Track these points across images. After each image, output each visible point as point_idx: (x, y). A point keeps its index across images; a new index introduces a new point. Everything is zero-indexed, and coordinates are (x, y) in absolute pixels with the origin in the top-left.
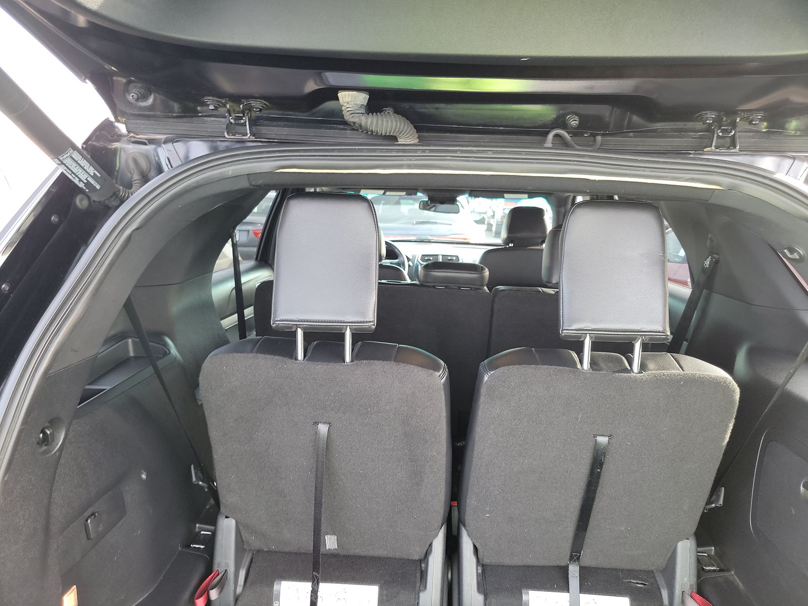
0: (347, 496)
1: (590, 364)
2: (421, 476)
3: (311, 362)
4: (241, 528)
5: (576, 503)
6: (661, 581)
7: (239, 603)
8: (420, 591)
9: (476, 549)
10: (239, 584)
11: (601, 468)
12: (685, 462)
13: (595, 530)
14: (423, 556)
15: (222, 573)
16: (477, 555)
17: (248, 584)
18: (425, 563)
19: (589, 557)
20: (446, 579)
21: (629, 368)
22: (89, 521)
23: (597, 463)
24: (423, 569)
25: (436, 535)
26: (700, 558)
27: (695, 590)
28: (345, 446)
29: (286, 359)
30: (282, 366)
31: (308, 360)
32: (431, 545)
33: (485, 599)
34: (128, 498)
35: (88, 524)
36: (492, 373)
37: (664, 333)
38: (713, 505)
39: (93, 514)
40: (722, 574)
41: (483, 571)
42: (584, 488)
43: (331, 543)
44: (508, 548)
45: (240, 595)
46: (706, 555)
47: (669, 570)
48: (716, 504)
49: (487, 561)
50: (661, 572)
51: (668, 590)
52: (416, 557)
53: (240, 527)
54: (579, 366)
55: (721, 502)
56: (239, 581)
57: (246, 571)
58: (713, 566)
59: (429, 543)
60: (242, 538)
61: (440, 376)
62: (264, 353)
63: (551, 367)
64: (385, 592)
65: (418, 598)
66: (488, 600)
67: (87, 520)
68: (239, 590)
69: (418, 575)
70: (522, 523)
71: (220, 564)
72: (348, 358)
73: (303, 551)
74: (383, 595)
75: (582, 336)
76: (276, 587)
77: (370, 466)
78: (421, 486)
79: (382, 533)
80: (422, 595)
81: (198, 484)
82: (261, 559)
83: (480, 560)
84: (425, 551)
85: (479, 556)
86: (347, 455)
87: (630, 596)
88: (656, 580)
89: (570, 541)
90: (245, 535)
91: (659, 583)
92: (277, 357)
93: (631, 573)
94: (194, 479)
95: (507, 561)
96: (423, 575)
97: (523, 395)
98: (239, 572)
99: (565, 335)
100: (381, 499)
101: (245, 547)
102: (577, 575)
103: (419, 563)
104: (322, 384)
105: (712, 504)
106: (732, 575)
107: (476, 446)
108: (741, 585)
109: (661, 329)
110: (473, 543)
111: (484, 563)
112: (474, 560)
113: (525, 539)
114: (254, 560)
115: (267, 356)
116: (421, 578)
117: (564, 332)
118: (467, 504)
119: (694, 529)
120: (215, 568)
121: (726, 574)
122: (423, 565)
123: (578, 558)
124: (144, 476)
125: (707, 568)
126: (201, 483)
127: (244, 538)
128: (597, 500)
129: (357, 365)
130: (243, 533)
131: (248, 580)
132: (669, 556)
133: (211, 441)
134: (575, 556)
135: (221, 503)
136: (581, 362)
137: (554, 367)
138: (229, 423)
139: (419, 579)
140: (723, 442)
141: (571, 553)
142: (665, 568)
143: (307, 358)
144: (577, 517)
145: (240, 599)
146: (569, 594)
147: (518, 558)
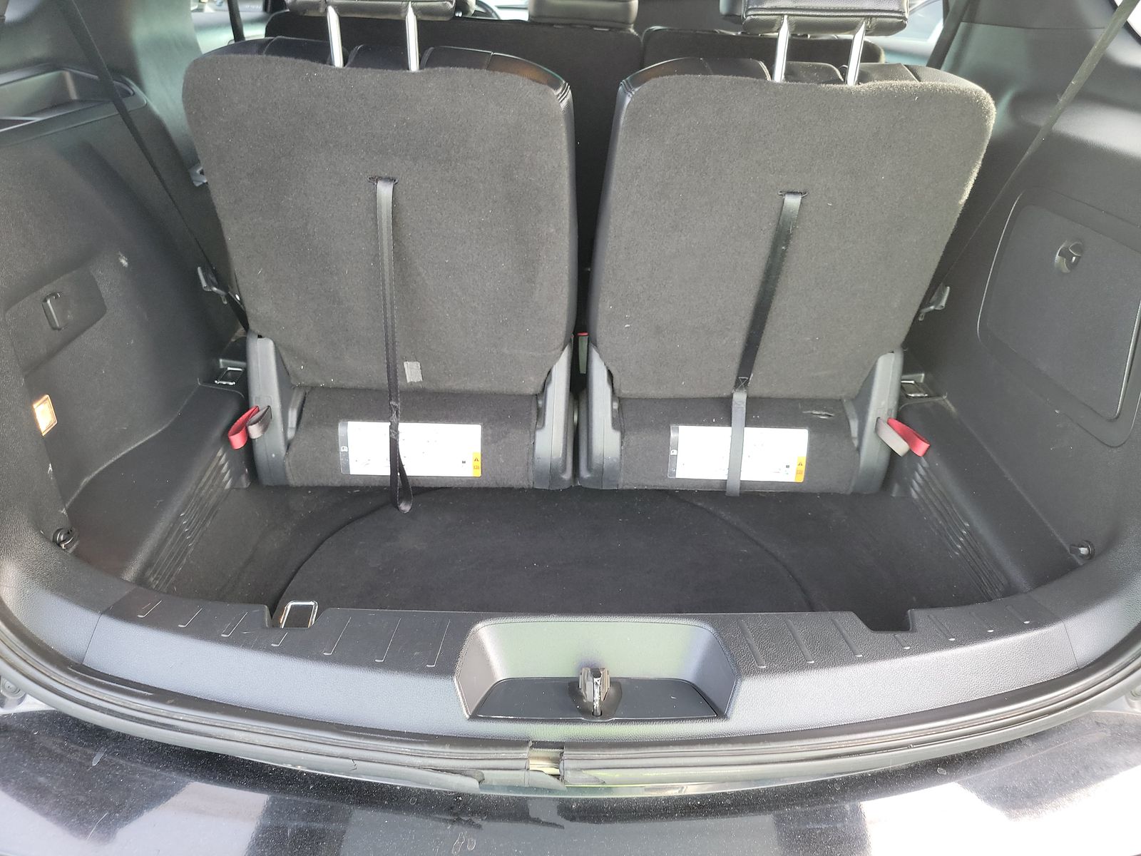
0: (430, 300)
1: (785, 74)
2: (534, 268)
3: (355, 69)
4: (283, 354)
5: (747, 303)
6: (851, 410)
7: (293, 449)
8: (536, 429)
9: (610, 374)
10: (290, 426)
11: (787, 245)
12: (904, 232)
13: (771, 342)
14: (540, 389)
15: (264, 410)
16: (613, 384)
17: (302, 425)
18: (542, 400)
19: (760, 383)
20: (570, 420)
21: (843, 80)
22: (49, 302)
23: (782, 237)
24: (540, 406)
25: (558, 358)
26: (904, 386)
27: (893, 416)
28: (421, 218)
29: (315, 64)
30: (310, 74)
31: (351, 66)
32: (549, 372)
33: (622, 437)
34: (105, 289)
35: (47, 305)
36: (637, 90)
37: (900, 12)
38: (932, 308)
39: (54, 294)
40: (930, 399)
41: (620, 407)
42: (761, 278)
43: (412, 373)
44: (654, 373)
45: (292, 440)
46: (913, 382)
47: (862, 399)
48: (936, 307)
49: (624, 392)
50: (852, 400)
51: (859, 419)
52: (531, 390)
53: (281, 351)
54: (769, 78)
55: (943, 303)
56: (289, 423)
57: (298, 412)
58: (920, 392)
59: (548, 370)
60: (286, 368)
61: (558, 95)
62: (280, 54)
63: (725, 77)
64: (490, 432)
65: (534, 437)
66: (626, 437)
67: (45, 301)
68: (291, 434)
69: (534, 412)
70: (674, 335)
71: (259, 398)
72: (414, 64)
73: (375, 386)
74: (487, 435)
75: (775, 20)
76: (341, 429)
77: (459, 252)
78: (534, 282)
79: (483, 356)
80: (538, 434)
81: (213, 292)
82: (317, 397)
83: (617, 391)
84: (542, 382)
85: (614, 386)
86: (424, 233)
87: (809, 427)
88: (844, 411)
89: (737, 360)
90: (290, 364)
91: (848, 413)
92: (300, 61)
93: (814, 403)
94: (204, 284)
95: (652, 392)
96: (540, 413)
97: (683, 125)
98: (287, 412)
99: (752, 20)
100: (478, 304)
101: (292, 382)
102: (744, 406)
103: (534, 398)
104: (375, 107)
105: (932, 305)
106: (945, 400)
107: (612, 216)
108: (953, 409)
109: (896, 8)
110: (607, 368)
111: (621, 395)
112: (609, 390)
113: (677, 359)
114: (307, 399)
115: (284, 58)
116: (538, 416)
117: (750, 13)
118: (599, 310)
119: (902, 338)
120: (254, 403)
121: (937, 399)
122: (540, 402)
123: (746, 385)
124: (124, 262)
125: (913, 395)
126: (215, 289)
127: (288, 367)
128: (778, 297)
129: (428, 73)
130: (286, 360)
131: (302, 421)
132: (865, 376)
133: (218, 212)
134: (741, 383)
135: (248, 315)
136: (772, 74)
137: (731, 77)
138: (241, 179)
139: (536, 416)
140: (961, 198)
141: (738, 377)
142: (858, 394)
143: (349, 63)
144: (748, 323)
145: (293, 443)
146: (730, 428)
147: (667, 387)
